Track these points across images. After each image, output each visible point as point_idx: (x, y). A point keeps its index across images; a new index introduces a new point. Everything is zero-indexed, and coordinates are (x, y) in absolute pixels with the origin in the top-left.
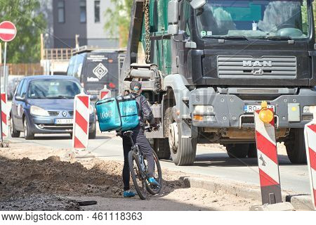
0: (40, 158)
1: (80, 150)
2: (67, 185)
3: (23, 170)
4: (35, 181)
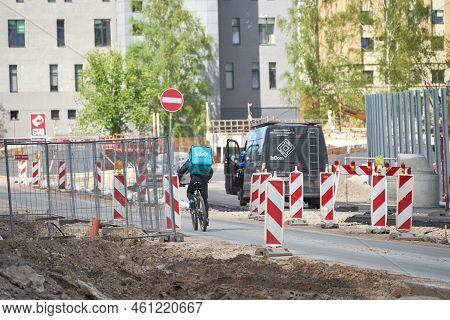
0: (225, 257)
1: (274, 246)
2: (264, 292)
3: (207, 272)
4: (223, 286)
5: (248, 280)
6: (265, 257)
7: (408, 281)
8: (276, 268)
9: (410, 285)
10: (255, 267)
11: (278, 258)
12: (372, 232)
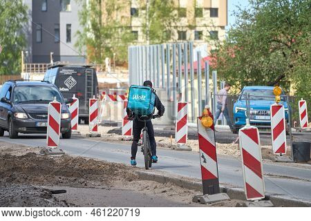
0: (20, 154)
1: (53, 147)
2: (42, 177)
3: (6, 164)
4: (15, 173)
5: (32, 169)
6: (46, 154)
7: (137, 171)
8: (52, 162)
9: (138, 173)
10: (38, 161)
11: (55, 155)
12: (122, 140)
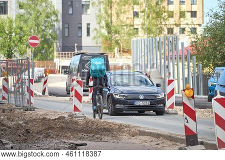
0: (53, 118)
1: (77, 112)
2: (69, 134)
3: (43, 125)
4: (50, 131)
5: (62, 128)
6: (72, 118)
7: (138, 129)
8: (77, 123)
9: (139, 131)
10: (67, 123)
11: (79, 118)
